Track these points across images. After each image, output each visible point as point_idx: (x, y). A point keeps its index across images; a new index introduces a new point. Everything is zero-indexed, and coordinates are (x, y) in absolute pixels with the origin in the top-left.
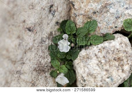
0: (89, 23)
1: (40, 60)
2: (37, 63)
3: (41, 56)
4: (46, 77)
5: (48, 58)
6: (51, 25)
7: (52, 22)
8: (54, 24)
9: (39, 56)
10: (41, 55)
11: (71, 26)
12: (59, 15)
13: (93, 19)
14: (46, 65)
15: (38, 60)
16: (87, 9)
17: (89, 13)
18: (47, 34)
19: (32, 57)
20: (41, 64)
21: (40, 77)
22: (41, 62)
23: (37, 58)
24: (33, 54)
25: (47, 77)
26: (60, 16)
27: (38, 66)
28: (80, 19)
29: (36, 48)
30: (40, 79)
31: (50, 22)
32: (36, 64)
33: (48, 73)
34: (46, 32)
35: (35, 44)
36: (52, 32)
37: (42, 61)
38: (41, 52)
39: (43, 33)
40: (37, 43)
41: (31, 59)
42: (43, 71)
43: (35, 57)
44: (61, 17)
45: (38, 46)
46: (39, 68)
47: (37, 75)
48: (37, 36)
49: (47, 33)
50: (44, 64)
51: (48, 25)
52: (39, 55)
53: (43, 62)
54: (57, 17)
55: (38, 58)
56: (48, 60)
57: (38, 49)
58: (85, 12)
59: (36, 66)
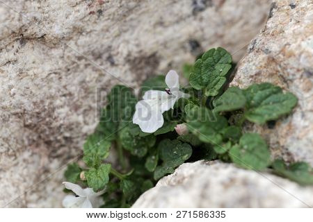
0: (267, 92)
1: (58, 102)
2: (42, 102)
3: (70, 94)
4: (46, 171)
5: (87, 119)
6: (169, 33)
7: (177, 27)
8: (183, 39)
9: (65, 87)
10: (72, 89)
11: (216, 67)
12: (218, 25)
13: (293, 89)
14: (67, 134)
15: (52, 97)
16: (293, 46)
17: (292, 62)
18: (136, 49)
19: (35, 71)
20: (50, 116)
21: (26, 155)
22: (53, 110)
23: (50, 88)
24: (48, 67)
25: (49, 175)
26: (220, 31)
27: (38, 113)
28: (254, 64)
29: (68, 57)
30: (24, 160)
31: (172, 24)
32: (35, 103)
33: (61, 166)
34: (137, 39)
35: (76, 43)
36: (161, 58)
37: (61, 110)
38: (76, 82)
39: (127, 36)
40: (84, 46)
41: (31, 73)
42: (48, 143)
43: (48, 79)
44: (221, 37)
45: (80, 58)
46: (34, 120)
47: (23, 141)
48: (98, 28)
49: (138, 45)
50: (62, 122)
51: (159, 29)
52: (64, 83)
53: (62, 116)
54: (204, 24)
55: (53, 91)
56: (86, 123)
57: (74, 63)
58: (282, 51)
59: (29, 107)
